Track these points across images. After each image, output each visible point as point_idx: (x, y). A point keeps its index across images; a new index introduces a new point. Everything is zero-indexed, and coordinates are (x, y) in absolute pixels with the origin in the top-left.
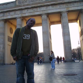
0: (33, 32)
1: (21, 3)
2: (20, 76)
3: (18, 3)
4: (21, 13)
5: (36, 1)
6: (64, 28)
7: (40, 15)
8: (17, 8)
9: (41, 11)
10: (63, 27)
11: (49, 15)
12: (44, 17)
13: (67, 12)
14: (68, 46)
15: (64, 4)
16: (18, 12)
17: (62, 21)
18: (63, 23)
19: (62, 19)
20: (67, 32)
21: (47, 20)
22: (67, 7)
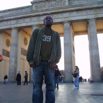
0: (55, 34)
1: (39, 8)
2: (37, 87)
3: (35, 8)
4: (39, 20)
5: (57, 5)
6: (92, 40)
7: (62, 23)
8: (33, 14)
9: (63, 18)
10: (90, 38)
11: (73, 23)
12: (67, 25)
13: (96, 20)
14: (96, 62)
15: (92, 10)
16: (35, 19)
17: (88, 31)
18: (90, 33)
19: (89, 28)
20: (95, 44)
21: (70, 30)
22: (95, 13)
